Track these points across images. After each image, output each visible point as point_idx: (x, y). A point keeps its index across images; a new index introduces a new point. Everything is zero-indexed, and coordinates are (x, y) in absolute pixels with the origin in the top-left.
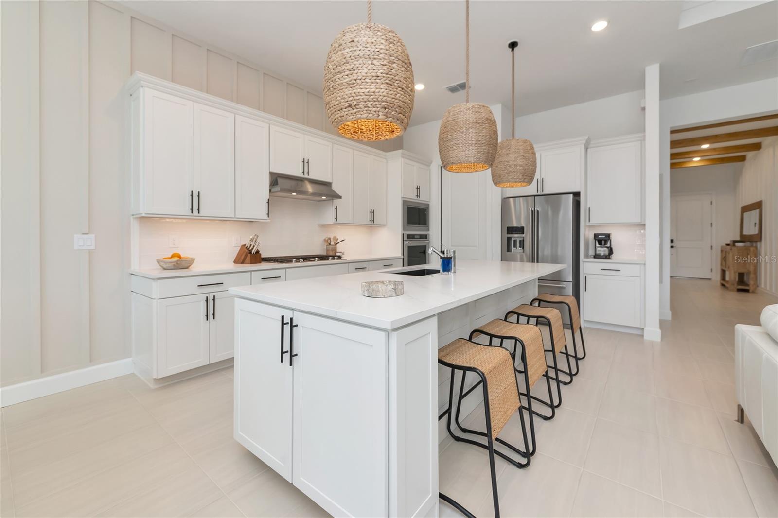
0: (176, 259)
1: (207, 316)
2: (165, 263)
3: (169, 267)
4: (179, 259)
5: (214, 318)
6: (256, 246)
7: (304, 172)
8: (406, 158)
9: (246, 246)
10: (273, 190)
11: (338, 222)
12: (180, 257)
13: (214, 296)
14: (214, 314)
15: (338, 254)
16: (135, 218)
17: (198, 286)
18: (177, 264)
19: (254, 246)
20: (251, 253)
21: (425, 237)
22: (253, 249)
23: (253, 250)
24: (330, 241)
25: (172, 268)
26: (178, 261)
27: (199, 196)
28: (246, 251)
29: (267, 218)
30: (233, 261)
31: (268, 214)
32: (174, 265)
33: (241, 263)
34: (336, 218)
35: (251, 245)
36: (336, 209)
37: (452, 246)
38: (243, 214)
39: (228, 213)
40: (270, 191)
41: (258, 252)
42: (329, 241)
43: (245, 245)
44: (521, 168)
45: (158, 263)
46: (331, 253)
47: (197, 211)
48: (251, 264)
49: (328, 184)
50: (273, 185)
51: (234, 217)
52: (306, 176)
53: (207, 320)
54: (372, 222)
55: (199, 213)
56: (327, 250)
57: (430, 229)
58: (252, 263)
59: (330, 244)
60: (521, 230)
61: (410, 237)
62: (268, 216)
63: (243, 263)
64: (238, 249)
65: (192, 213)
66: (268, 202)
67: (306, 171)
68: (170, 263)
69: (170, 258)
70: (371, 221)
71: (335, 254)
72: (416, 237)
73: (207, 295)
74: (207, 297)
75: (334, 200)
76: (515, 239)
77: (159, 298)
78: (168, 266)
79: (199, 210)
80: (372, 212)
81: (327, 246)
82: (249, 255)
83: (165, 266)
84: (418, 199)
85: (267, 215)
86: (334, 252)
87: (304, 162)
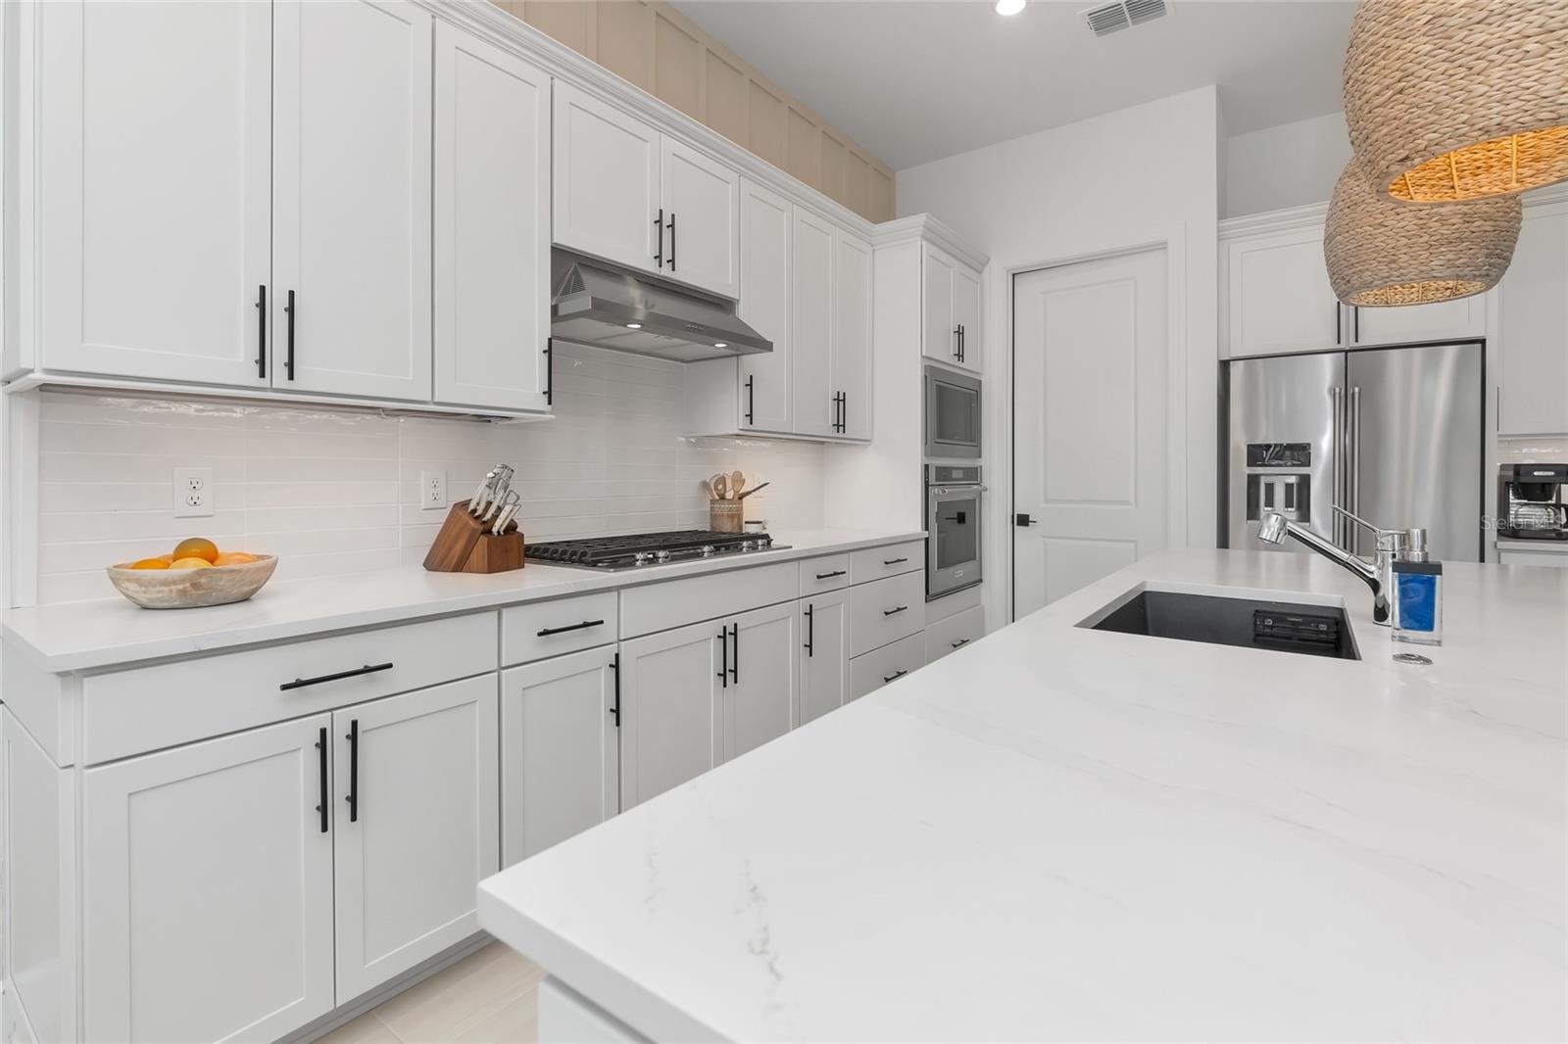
0: (192, 565)
1: (323, 809)
2: (138, 581)
3: (161, 600)
4: (205, 564)
5: (354, 818)
6: (508, 508)
7: (659, 257)
8: (932, 242)
9: (472, 506)
10: (567, 307)
11: (757, 425)
12: (212, 556)
13: (354, 724)
14: (353, 799)
15: (752, 529)
16: (20, 393)
17: (285, 687)
18: (195, 586)
19: (499, 509)
20: (489, 532)
21: (973, 475)
22: (495, 517)
23: (498, 523)
24: (725, 486)
25: (177, 604)
26: (201, 573)
27: (291, 310)
28: (472, 523)
29: (547, 408)
30: (423, 561)
31: (549, 393)
32: (183, 592)
33: (454, 570)
34: (750, 416)
35: (489, 504)
36: (751, 385)
37: (1047, 501)
38: (461, 390)
39: (407, 384)
40: (554, 309)
41: (511, 528)
42: (720, 487)
43: (466, 504)
44: (1488, 226)
45: (115, 581)
46: (727, 527)
47: (286, 370)
48: (490, 571)
49: (724, 304)
50: (566, 292)
51: (429, 399)
52: (665, 271)
53: (324, 829)
54: (841, 428)
55: (291, 377)
56: (714, 517)
57: (983, 455)
58: (492, 568)
59: (722, 497)
60: (1300, 453)
61: (944, 474)
62: (550, 403)
63: (459, 567)
64: (443, 516)
65: (262, 375)
66: (549, 351)
67: (667, 255)
68: (165, 583)
69: (164, 563)
70: (838, 425)
71: (741, 528)
72: (956, 474)
73: (323, 720)
74: (323, 732)
75: (744, 358)
76: (1269, 480)
77: (86, 764)
78: (155, 596)
79: (291, 365)
80: (840, 400)
81: (713, 502)
82: (484, 540)
83: (144, 599)
84: (960, 364)
85: (545, 398)
86: (736, 521)
87: (659, 222)
